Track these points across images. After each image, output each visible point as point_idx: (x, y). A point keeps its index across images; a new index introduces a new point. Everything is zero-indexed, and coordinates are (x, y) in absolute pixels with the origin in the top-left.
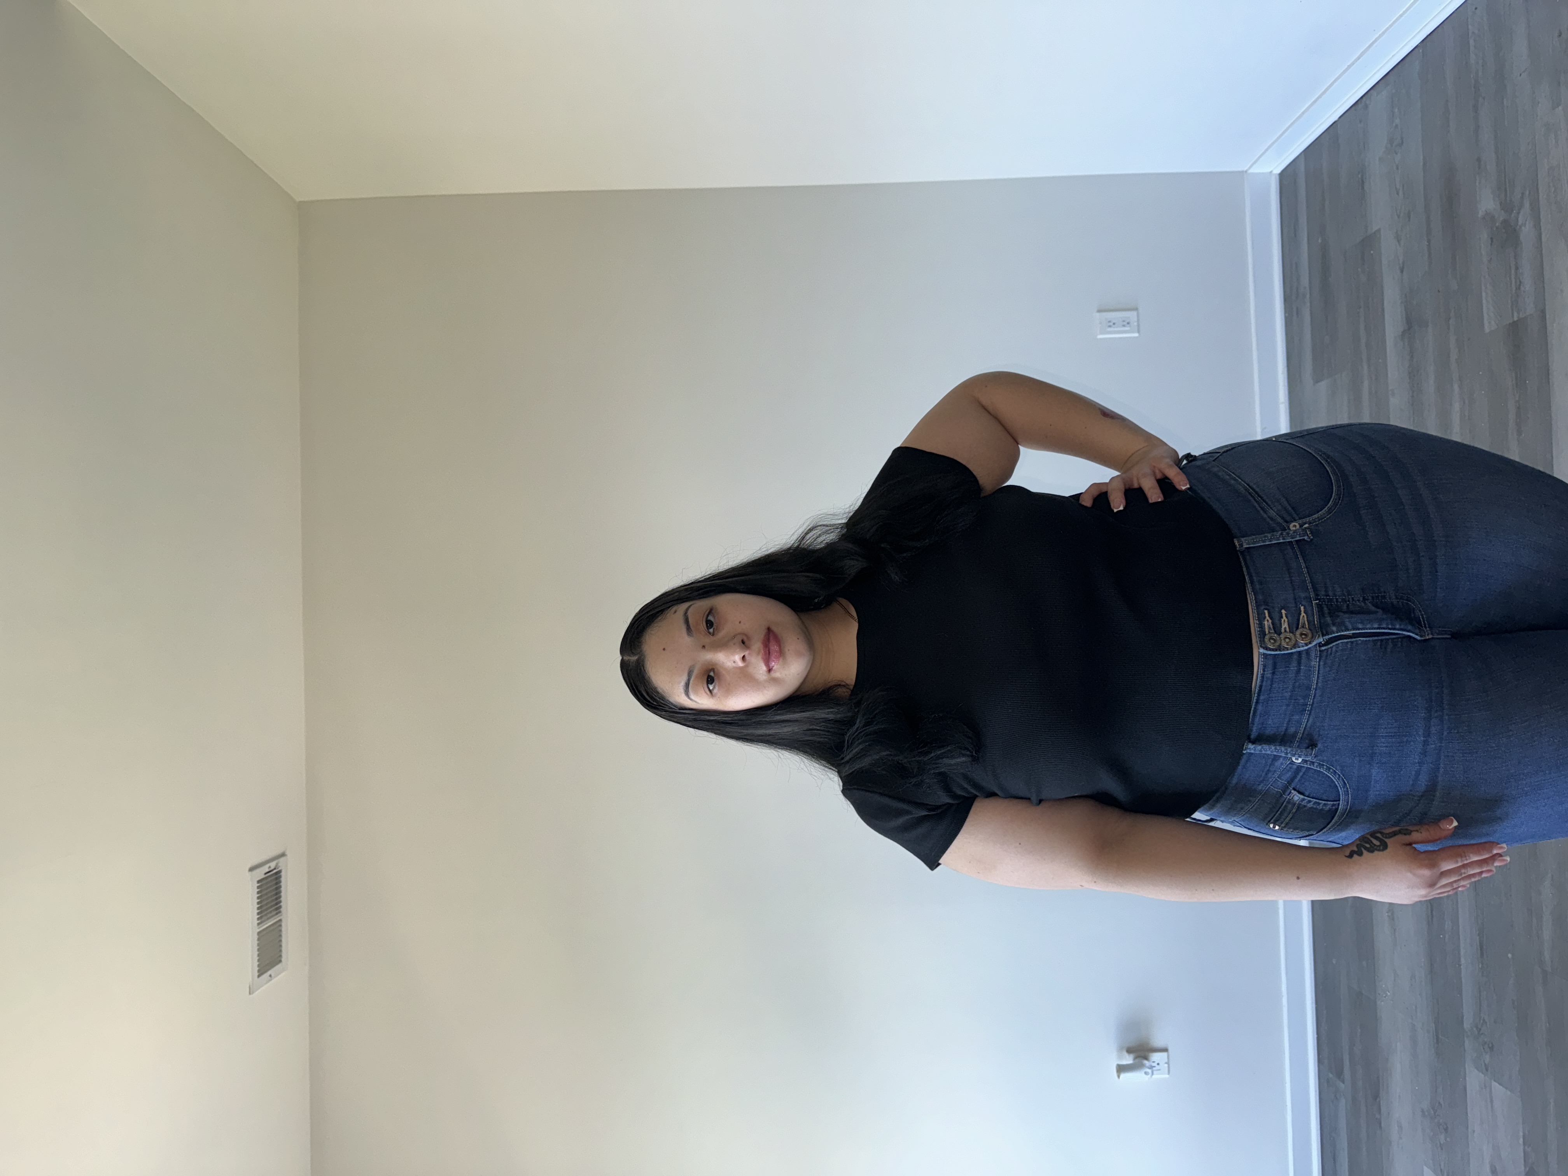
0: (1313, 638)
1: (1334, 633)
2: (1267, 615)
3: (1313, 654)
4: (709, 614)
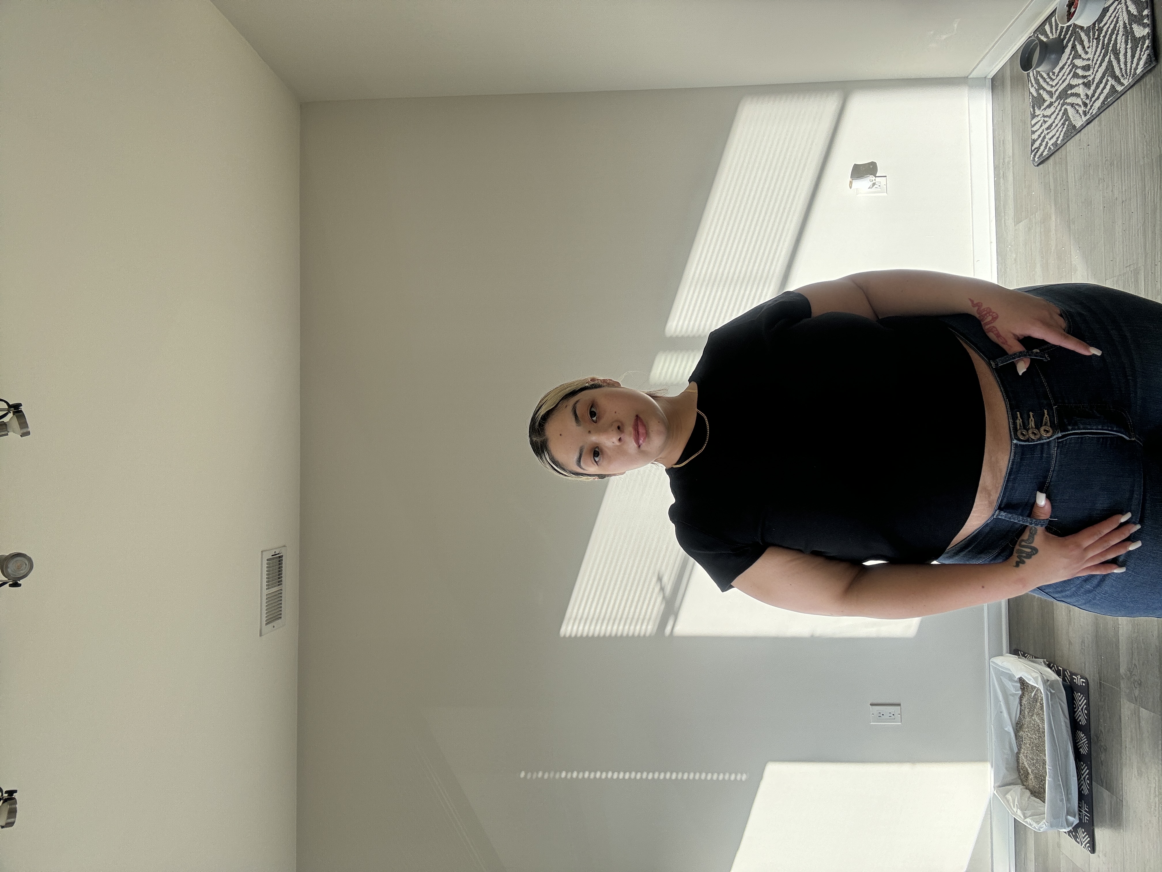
4: (592, 407)
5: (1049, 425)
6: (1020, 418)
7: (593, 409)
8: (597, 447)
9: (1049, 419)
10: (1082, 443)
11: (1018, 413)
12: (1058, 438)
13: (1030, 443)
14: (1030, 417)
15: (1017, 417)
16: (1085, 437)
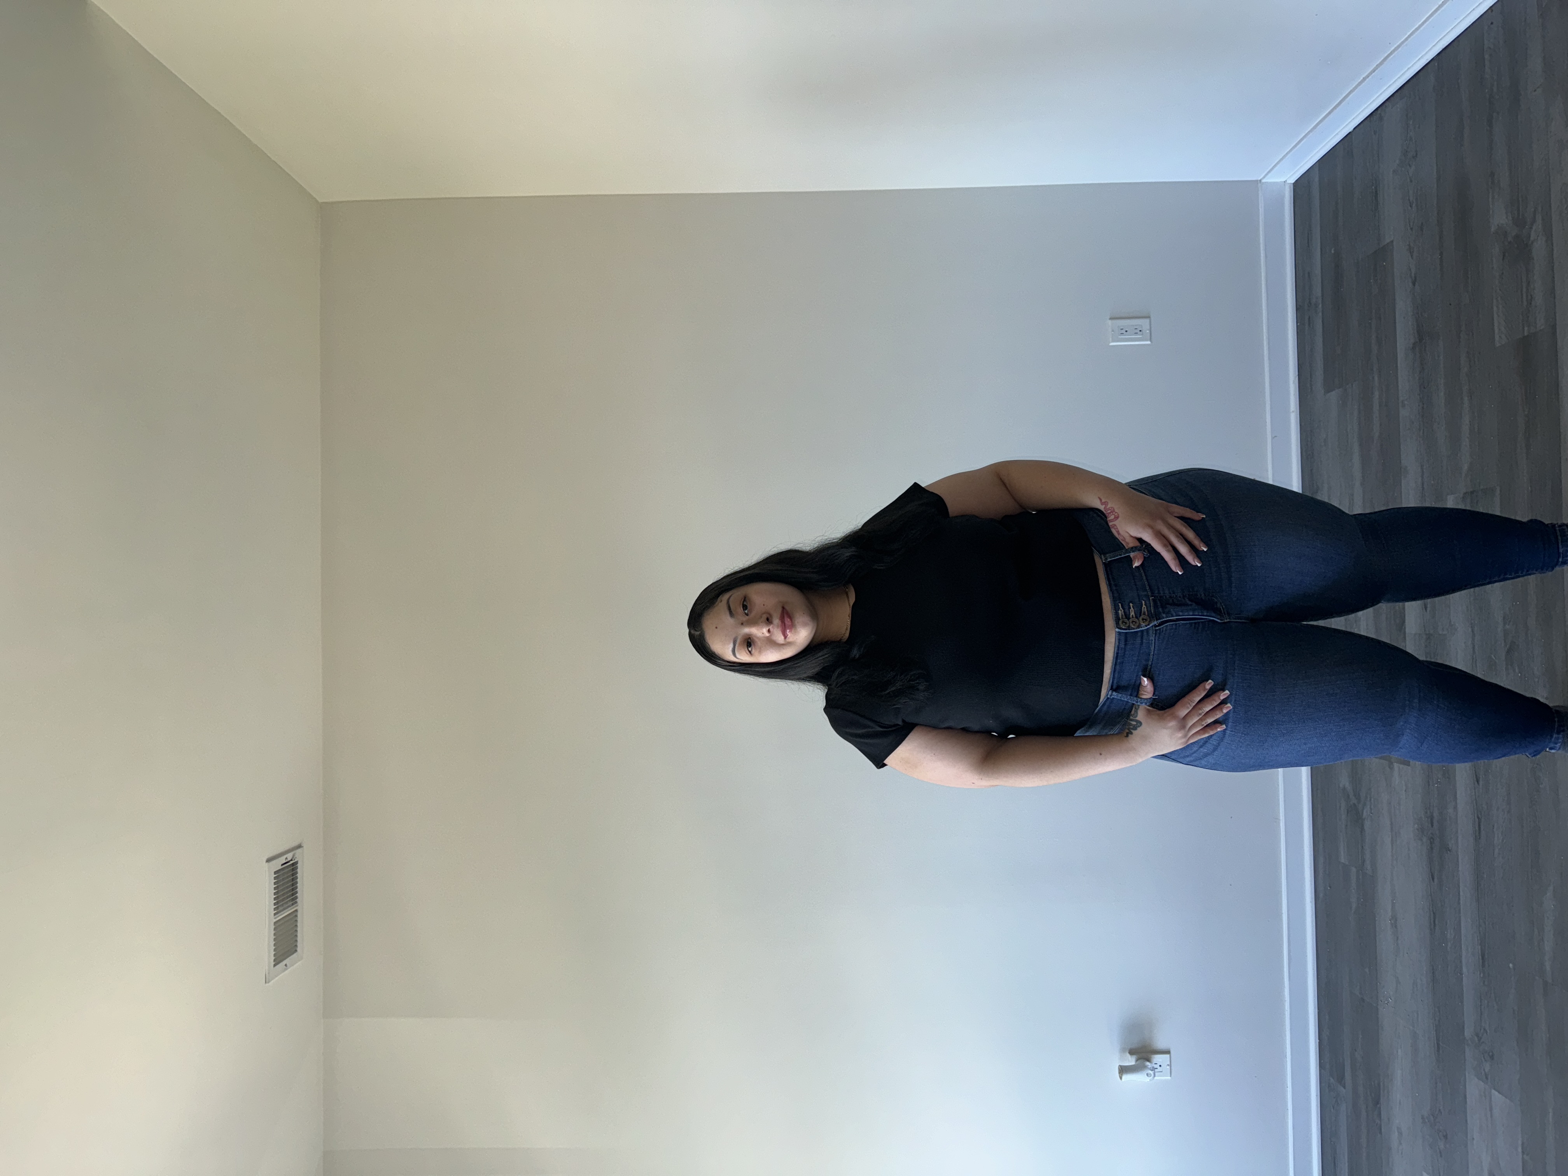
0: (1150, 622)
1: (1164, 618)
2: (1120, 607)
3: (1151, 632)
4: (745, 600)
5: (1147, 614)
6: (1121, 609)
7: (745, 603)
8: (750, 638)
9: (1147, 608)
10: (1176, 629)
11: (1120, 604)
12: (1155, 626)
13: (1131, 631)
14: (1130, 608)
15: (1119, 608)
16: (1179, 623)
